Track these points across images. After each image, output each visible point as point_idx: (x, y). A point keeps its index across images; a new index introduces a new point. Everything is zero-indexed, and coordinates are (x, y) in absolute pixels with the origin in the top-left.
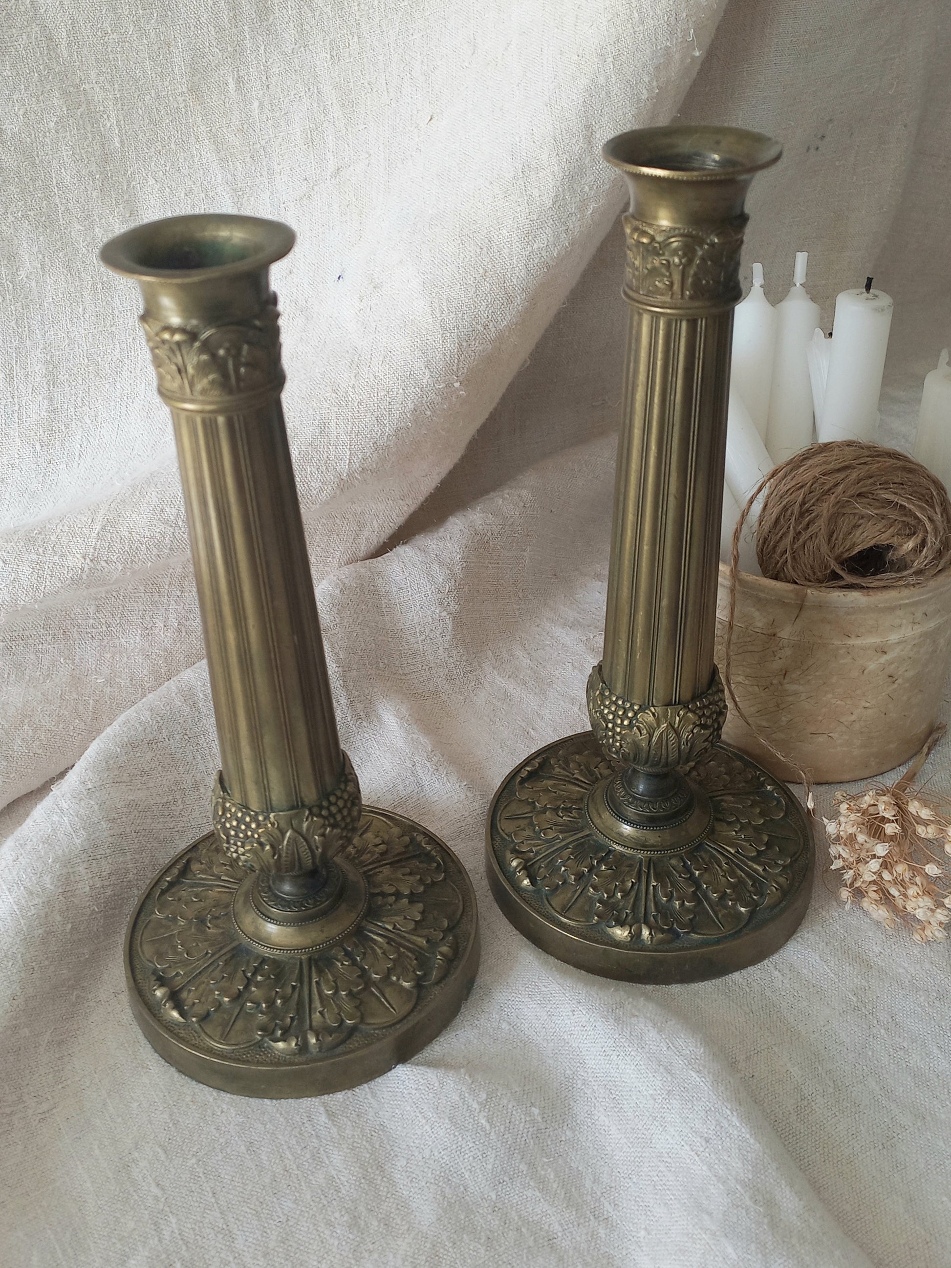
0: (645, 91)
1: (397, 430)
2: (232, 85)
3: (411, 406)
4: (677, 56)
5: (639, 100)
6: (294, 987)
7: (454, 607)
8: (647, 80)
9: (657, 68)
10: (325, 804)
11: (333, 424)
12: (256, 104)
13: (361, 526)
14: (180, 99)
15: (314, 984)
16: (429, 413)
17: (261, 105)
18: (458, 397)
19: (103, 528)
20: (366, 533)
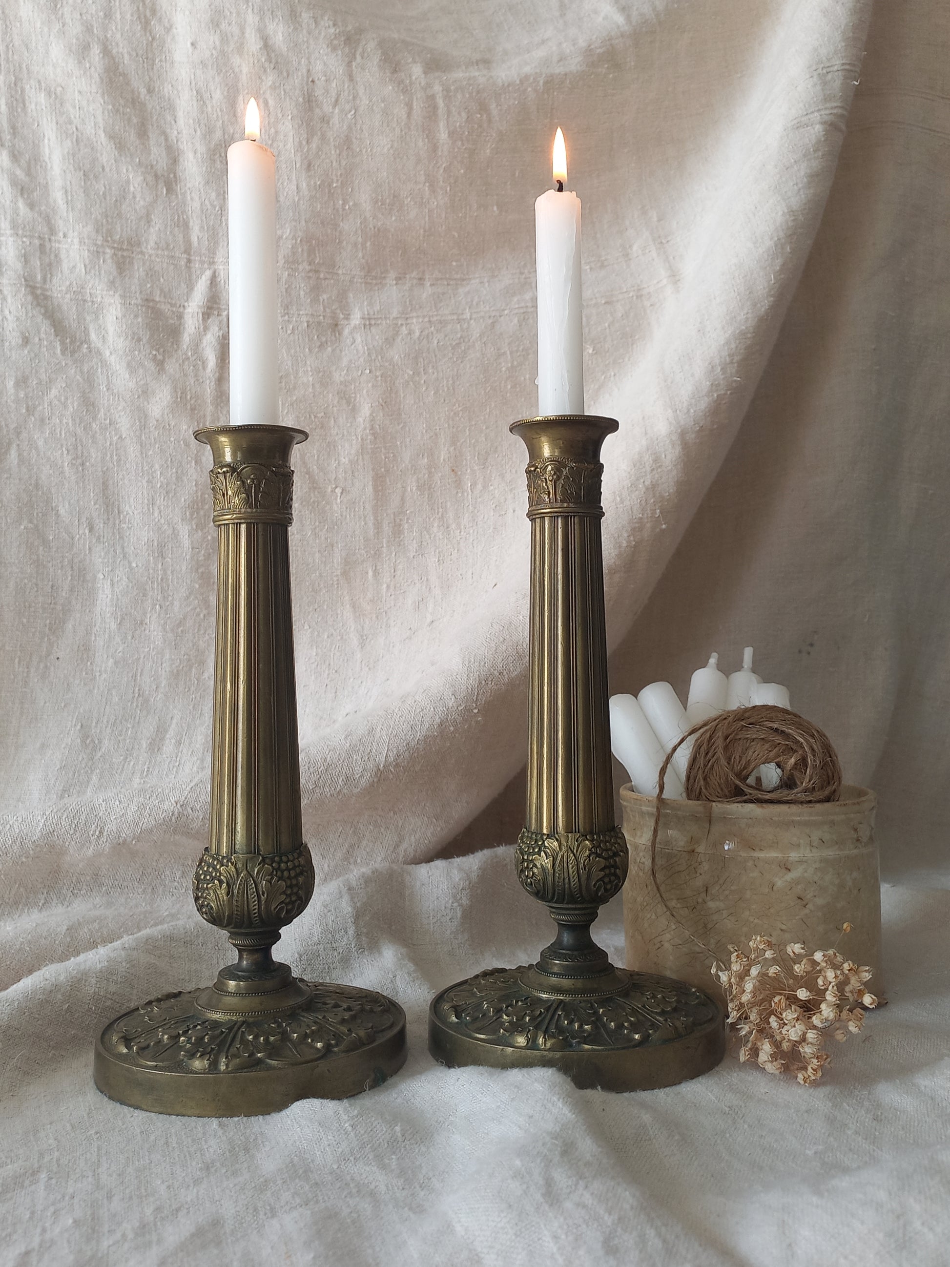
0: (624, 542)
1: (426, 737)
2: (370, 573)
3: (438, 720)
4: (648, 525)
5: (620, 547)
6: (222, 1032)
7: (465, 901)
8: (626, 535)
9: (633, 529)
10: (277, 859)
11: (379, 729)
12: (385, 586)
13: (401, 839)
14: (335, 579)
15: (240, 1032)
16: (452, 728)
17: (388, 587)
18: (477, 722)
19: (197, 785)
20: (404, 845)
